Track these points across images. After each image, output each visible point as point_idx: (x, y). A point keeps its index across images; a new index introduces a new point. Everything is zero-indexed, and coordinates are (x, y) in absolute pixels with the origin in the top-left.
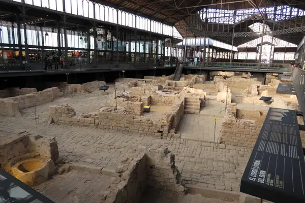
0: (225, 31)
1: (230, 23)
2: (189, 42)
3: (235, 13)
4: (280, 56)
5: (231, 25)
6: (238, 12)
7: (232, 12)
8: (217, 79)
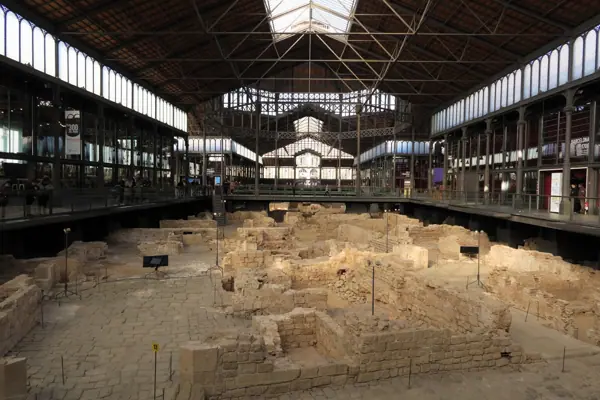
0: (263, 128)
1: (270, 114)
2: (196, 146)
3: (277, 97)
4: (330, 174)
5: (272, 118)
6: (281, 95)
7: (273, 95)
8: (290, 218)
